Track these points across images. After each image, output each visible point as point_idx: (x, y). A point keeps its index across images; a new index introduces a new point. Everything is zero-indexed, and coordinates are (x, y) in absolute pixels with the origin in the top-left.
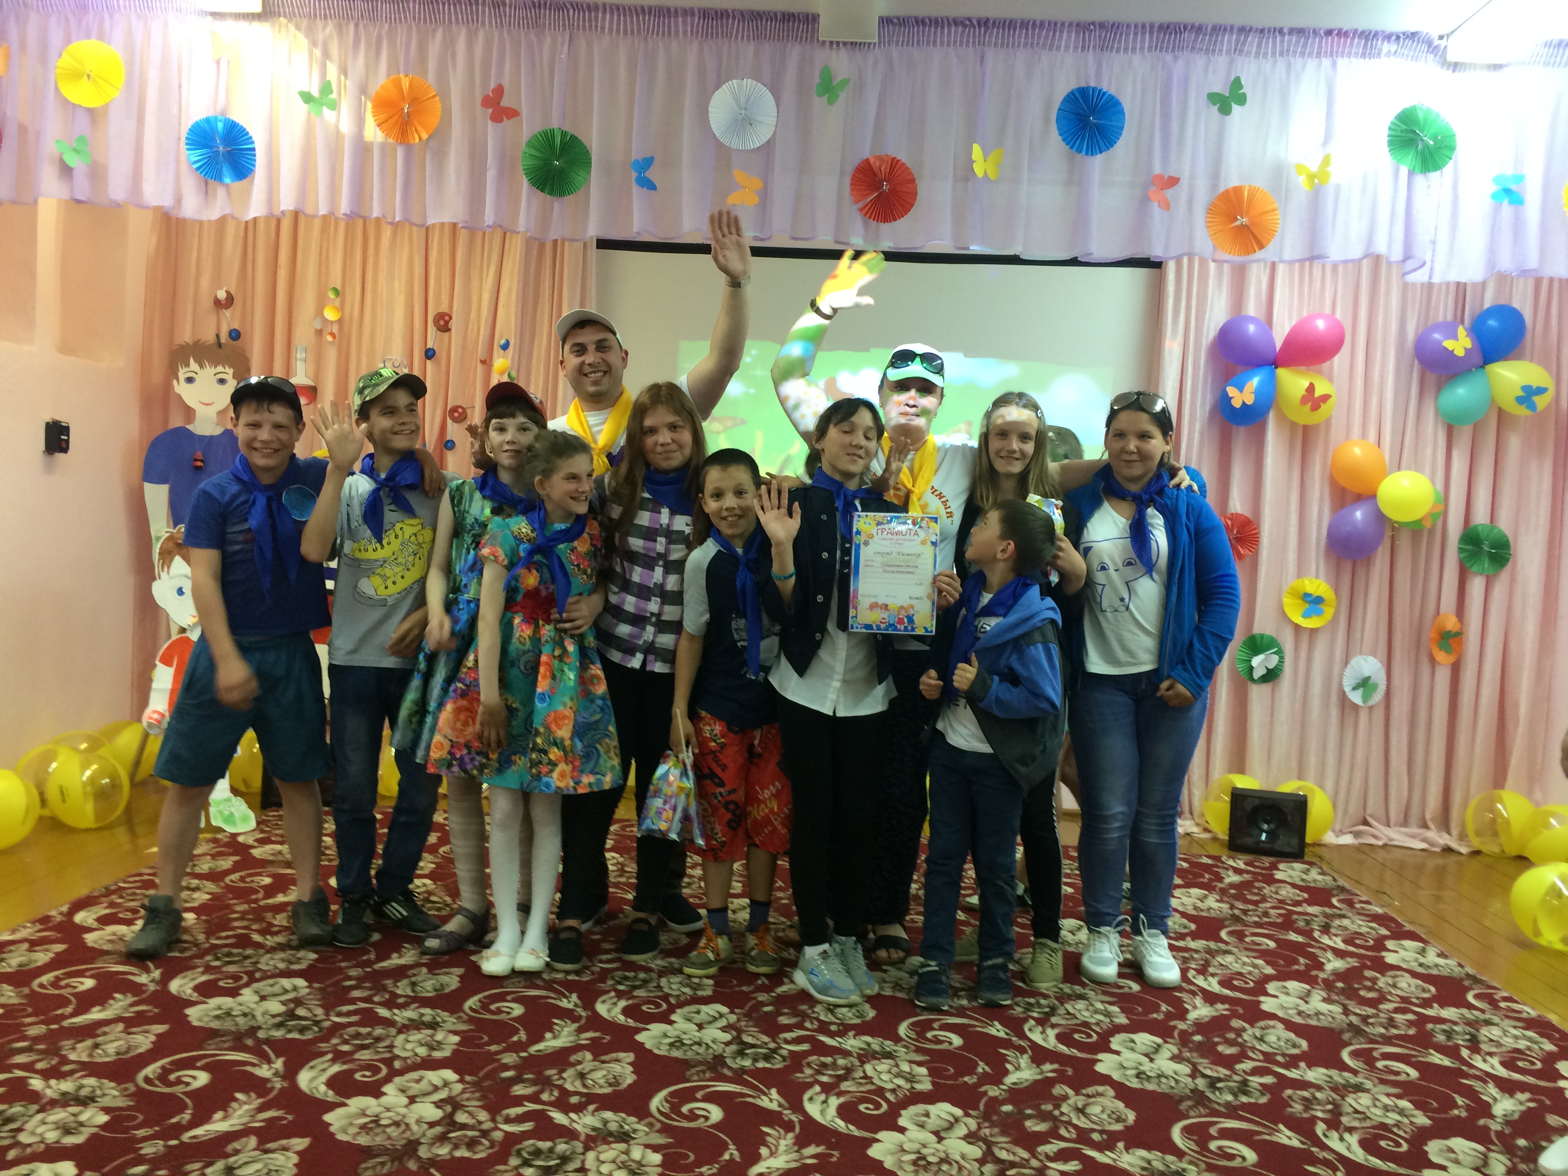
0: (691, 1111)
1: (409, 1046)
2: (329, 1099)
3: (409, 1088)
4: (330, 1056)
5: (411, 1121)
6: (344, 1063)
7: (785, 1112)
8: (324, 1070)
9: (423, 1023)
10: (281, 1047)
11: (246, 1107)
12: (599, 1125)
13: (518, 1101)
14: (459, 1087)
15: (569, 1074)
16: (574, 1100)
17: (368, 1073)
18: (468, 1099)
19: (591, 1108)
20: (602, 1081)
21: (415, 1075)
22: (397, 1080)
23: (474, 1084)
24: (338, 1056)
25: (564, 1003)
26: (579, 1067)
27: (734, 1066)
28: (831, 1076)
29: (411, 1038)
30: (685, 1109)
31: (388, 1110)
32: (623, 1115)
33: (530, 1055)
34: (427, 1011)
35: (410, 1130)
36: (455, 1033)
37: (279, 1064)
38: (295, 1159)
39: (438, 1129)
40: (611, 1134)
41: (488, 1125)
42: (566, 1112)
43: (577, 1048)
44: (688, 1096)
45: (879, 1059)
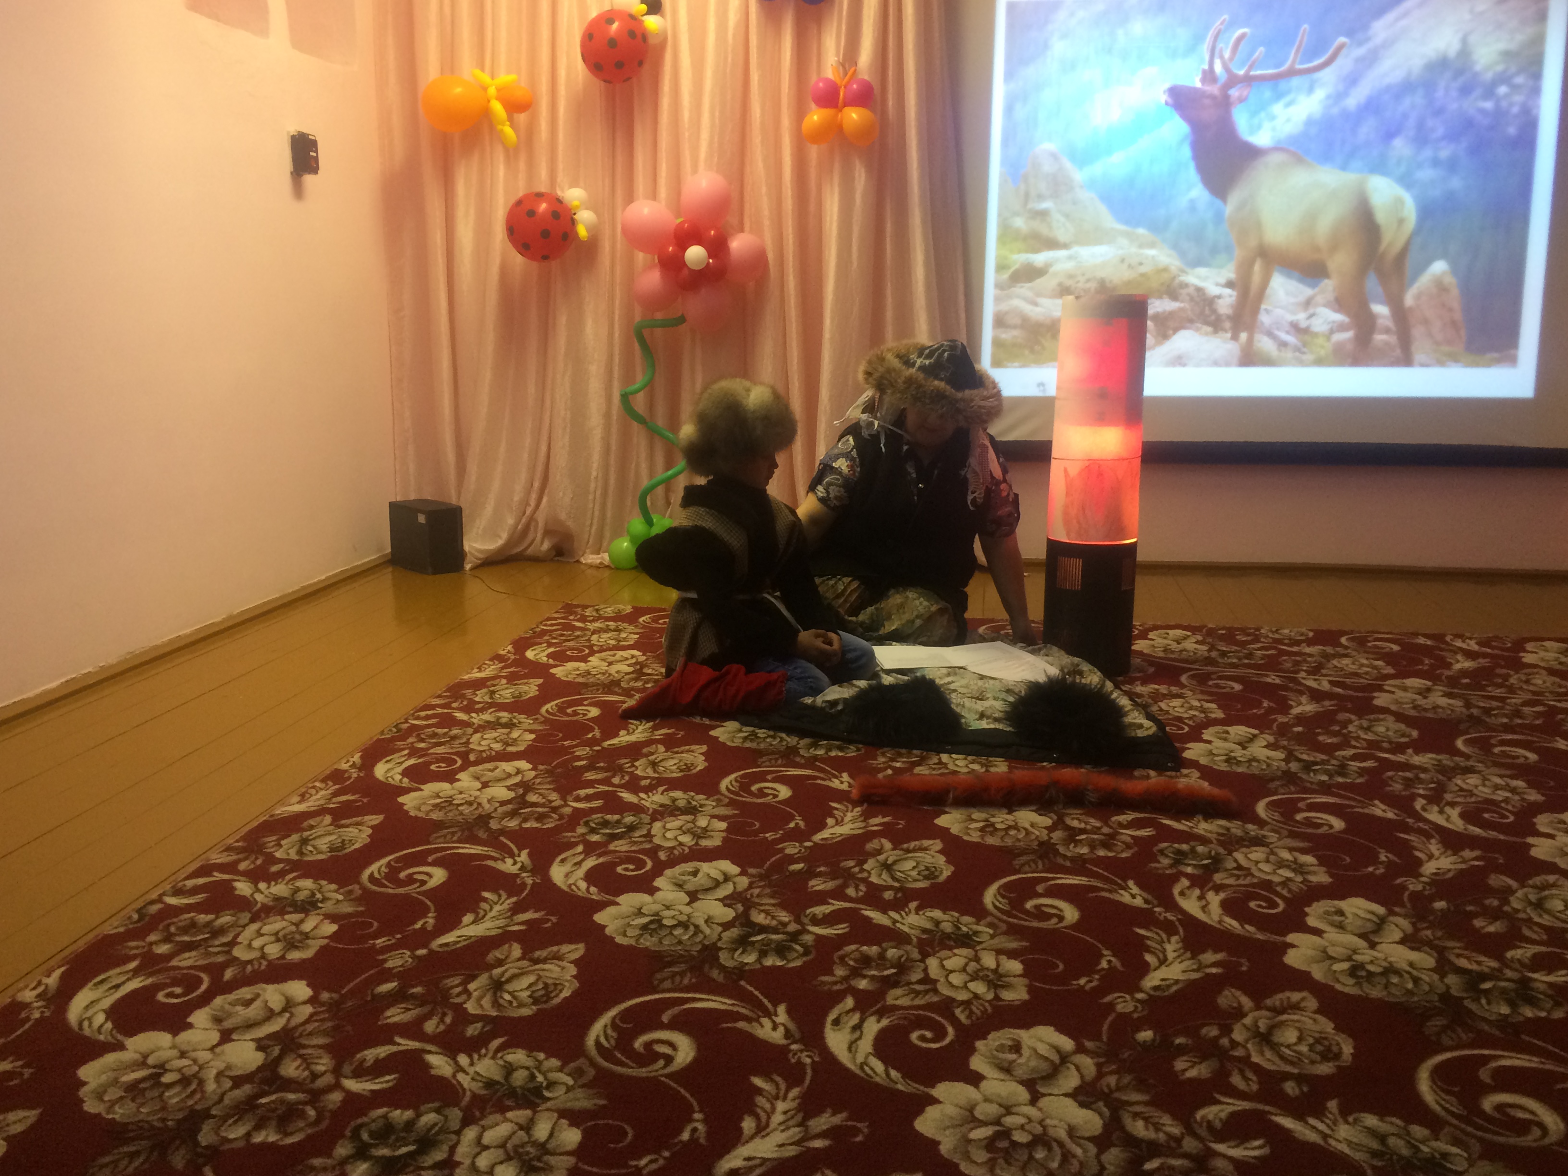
0: (1037, 907)
1: (669, 835)
2: (594, 897)
3: (685, 882)
4: (580, 848)
5: (701, 922)
6: (599, 856)
7: (1156, 909)
8: (579, 864)
9: (678, 809)
10: (522, 838)
11: (497, 908)
12: (929, 925)
13: (821, 898)
14: (743, 882)
15: (869, 865)
16: (888, 895)
17: (631, 867)
18: (758, 896)
19: (913, 905)
20: (914, 873)
21: (689, 867)
22: (668, 872)
23: (761, 877)
24: (590, 849)
25: (835, 784)
26: (881, 858)
27: (1069, 854)
28: (1195, 866)
29: (668, 826)
30: (1029, 905)
31: (668, 908)
32: (956, 915)
33: (816, 844)
34: (678, 794)
35: (702, 932)
36: (721, 818)
37: (524, 857)
38: (573, 970)
39: (734, 932)
40: (948, 936)
41: (793, 927)
42: (884, 912)
43: (869, 836)
44: (1025, 889)
45: (1248, 847)
